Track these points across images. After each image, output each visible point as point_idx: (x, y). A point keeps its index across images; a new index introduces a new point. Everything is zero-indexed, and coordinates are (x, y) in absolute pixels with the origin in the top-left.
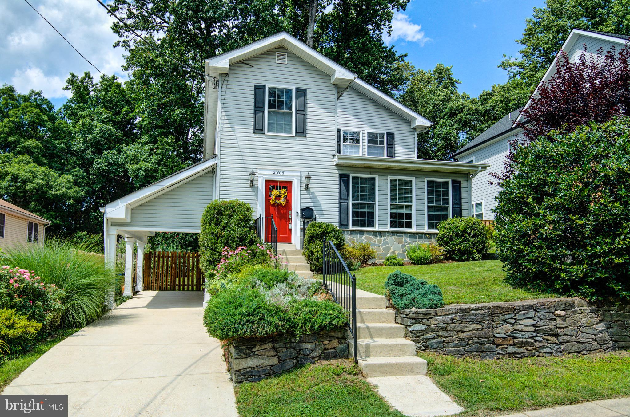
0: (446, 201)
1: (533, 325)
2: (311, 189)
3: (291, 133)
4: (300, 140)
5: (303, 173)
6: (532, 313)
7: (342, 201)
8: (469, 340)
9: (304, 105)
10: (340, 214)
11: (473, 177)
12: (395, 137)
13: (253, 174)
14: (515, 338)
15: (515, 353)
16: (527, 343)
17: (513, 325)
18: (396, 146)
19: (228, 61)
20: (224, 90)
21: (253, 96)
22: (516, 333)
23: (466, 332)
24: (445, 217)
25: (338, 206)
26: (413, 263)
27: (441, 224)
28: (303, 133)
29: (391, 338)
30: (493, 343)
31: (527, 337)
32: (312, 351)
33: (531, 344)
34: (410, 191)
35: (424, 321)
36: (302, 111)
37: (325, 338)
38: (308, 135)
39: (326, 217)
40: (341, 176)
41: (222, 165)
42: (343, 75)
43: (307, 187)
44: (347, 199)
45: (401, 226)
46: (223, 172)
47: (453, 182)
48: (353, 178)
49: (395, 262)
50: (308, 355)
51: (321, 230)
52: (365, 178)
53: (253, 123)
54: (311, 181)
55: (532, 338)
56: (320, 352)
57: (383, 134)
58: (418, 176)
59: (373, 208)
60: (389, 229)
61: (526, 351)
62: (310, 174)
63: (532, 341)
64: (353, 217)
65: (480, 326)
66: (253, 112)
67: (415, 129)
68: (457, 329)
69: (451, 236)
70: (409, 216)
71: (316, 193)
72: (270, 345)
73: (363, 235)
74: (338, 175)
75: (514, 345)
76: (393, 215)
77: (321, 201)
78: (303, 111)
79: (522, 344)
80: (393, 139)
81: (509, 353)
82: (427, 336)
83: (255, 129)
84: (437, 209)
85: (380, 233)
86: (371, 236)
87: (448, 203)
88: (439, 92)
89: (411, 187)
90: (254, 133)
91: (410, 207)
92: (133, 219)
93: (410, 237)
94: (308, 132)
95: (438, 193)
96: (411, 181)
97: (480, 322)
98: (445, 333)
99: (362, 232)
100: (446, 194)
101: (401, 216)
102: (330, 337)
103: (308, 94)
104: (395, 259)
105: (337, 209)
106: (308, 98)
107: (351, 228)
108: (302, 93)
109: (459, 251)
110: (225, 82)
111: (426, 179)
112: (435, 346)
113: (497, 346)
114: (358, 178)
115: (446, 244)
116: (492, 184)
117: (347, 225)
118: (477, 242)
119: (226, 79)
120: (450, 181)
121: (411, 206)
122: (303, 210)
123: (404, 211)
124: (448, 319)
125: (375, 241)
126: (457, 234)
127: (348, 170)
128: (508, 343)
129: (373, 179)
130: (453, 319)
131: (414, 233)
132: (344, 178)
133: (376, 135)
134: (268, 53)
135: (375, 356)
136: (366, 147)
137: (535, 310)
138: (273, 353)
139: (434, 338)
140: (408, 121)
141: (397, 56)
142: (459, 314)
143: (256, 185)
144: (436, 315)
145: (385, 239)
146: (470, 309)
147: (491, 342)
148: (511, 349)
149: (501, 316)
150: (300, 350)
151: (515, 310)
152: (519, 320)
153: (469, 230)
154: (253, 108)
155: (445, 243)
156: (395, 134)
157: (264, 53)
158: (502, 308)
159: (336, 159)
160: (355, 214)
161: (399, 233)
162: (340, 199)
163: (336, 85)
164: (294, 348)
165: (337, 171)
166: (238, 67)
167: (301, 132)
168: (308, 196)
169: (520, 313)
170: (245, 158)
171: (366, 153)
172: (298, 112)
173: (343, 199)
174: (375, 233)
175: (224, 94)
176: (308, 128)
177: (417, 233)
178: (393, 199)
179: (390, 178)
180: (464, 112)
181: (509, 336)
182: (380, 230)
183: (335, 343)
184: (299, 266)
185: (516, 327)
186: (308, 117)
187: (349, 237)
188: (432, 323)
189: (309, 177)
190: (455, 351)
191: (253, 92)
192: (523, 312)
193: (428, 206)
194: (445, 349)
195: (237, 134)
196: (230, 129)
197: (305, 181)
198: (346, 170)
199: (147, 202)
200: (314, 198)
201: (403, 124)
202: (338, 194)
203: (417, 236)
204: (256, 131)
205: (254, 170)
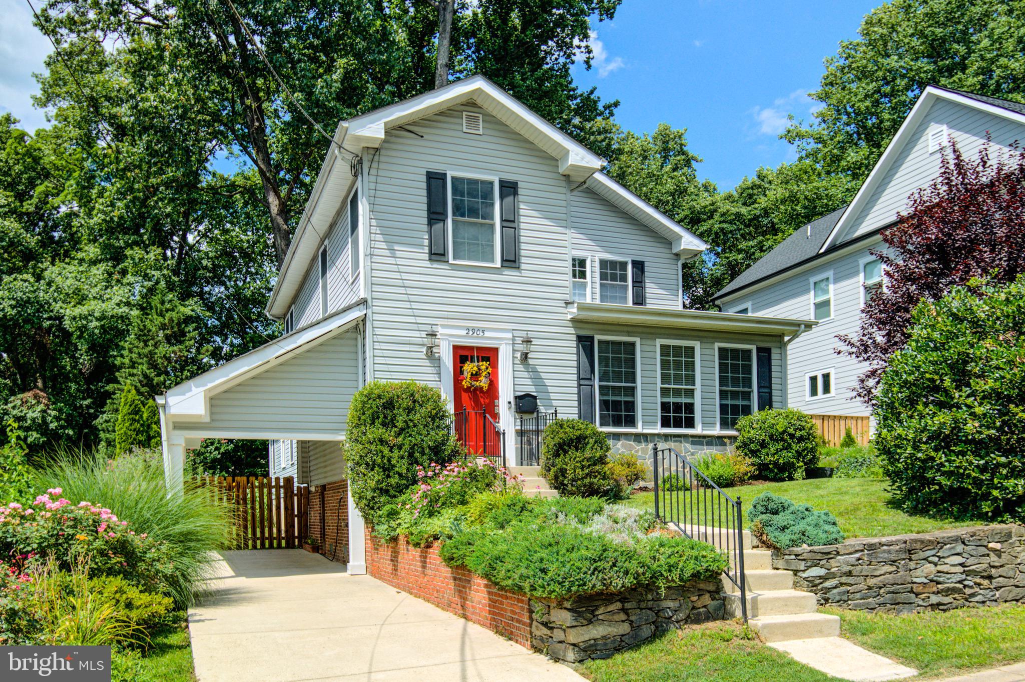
0: (748, 382)
1: (962, 565)
2: (531, 362)
3: (493, 261)
4: (510, 274)
5: (516, 333)
6: (959, 548)
7: (582, 382)
8: (881, 588)
9: (515, 211)
10: (580, 404)
11: (790, 341)
12: (646, 269)
13: (433, 335)
14: (938, 583)
15: (939, 604)
16: (954, 590)
17: (936, 565)
18: (647, 285)
19: (383, 126)
20: (373, 179)
21: (425, 193)
22: (940, 577)
23: (876, 576)
24: (747, 411)
25: (575, 390)
27: (742, 421)
28: (515, 261)
29: (775, 589)
30: (912, 591)
31: (954, 581)
32: (676, 611)
33: (959, 591)
34: (691, 366)
35: (822, 562)
36: (510, 221)
37: (693, 593)
38: (523, 266)
40: (580, 339)
41: (376, 317)
43: (525, 357)
44: (590, 379)
45: (678, 425)
46: (378, 331)
47: (759, 350)
48: (600, 342)
49: (679, 484)
50: (671, 617)
52: (619, 343)
53: (426, 242)
54: (533, 348)
55: (960, 582)
56: (687, 612)
57: (626, 263)
58: (704, 340)
59: (633, 395)
60: (658, 429)
61: (952, 600)
62: (531, 334)
63: (961, 586)
64: (601, 410)
65: (894, 568)
66: (425, 221)
67: (677, 255)
68: (864, 573)
69: (764, 440)
70: (690, 408)
71: (539, 369)
72: (619, 605)
73: (619, 440)
74: (574, 338)
75: (938, 593)
76: (665, 407)
77: (547, 382)
78: (514, 221)
79: (948, 592)
80: (643, 271)
81: (932, 605)
82: (828, 584)
83: (431, 253)
84: (735, 395)
85: (646, 436)
86: (632, 443)
87: (750, 386)
88: (665, 177)
89: (693, 358)
90: (430, 260)
91: (691, 393)
92: (215, 417)
93: (693, 443)
94: (523, 260)
95: (735, 368)
96: (693, 348)
97: (894, 561)
98: (850, 580)
99: (617, 436)
100: (748, 369)
101: (678, 407)
102: (699, 590)
103: (520, 191)
104: (677, 479)
105: (576, 397)
106: (521, 198)
107: (599, 429)
108: (509, 188)
109: (776, 465)
110: (374, 165)
111: (717, 345)
112: (838, 598)
113: (917, 595)
114: (607, 342)
115: (754, 453)
117: (592, 424)
118: (804, 451)
119: (377, 158)
120: (754, 348)
121: (692, 391)
122: (517, 398)
123: (683, 400)
124: (854, 560)
125: (637, 451)
126: (772, 438)
127: (592, 329)
128: (931, 590)
129: (633, 345)
130: (859, 559)
131: (700, 437)
132: (585, 342)
133: (613, 264)
134: (448, 113)
135: (764, 614)
136: (598, 286)
137: (963, 543)
138: (623, 616)
139: (835, 587)
140: (666, 241)
142: (866, 552)
143: (437, 355)
144: (838, 553)
146: (881, 544)
147: (909, 589)
148: (934, 599)
149: (921, 553)
150: (659, 611)
151: (938, 543)
152: (943, 557)
153: (791, 431)
154: (425, 214)
155: (752, 452)
156: (646, 264)
157: (443, 114)
158: (922, 542)
159: (574, 310)
160: (605, 404)
161: (675, 436)
162: (579, 379)
163: (567, 177)
164: (650, 609)
165: (572, 331)
166: (396, 136)
167: (511, 261)
168: (526, 375)
169: (945, 547)
170: (414, 305)
171: (598, 296)
172: (505, 224)
173: (583, 380)
174: (638, 437)
175: (373, 186)
176: (523, 253)
177: (704, 437)
178: (665, 378)
179: (659, 342)
180: (717, 217)
181: (932, 581)
182: (646, 431)
183: (706, 599)
185: (939, 568)
186: (522, 233)
188: (833, 565)
189: (528, 341)
190: (863, 605)
191: (425, 186)
192: (948, 546)
193: (721, 392)
194: (850, 602)
195: (399, 261)
196: (387, 253)
197: (522, 347)
198: (587, 329)
199: (239, 385)
200: (536, 377)
201: (658, 245)
202: (575, 371)
203: (705, 440)
204: (434, 257)
205: (434, 328)
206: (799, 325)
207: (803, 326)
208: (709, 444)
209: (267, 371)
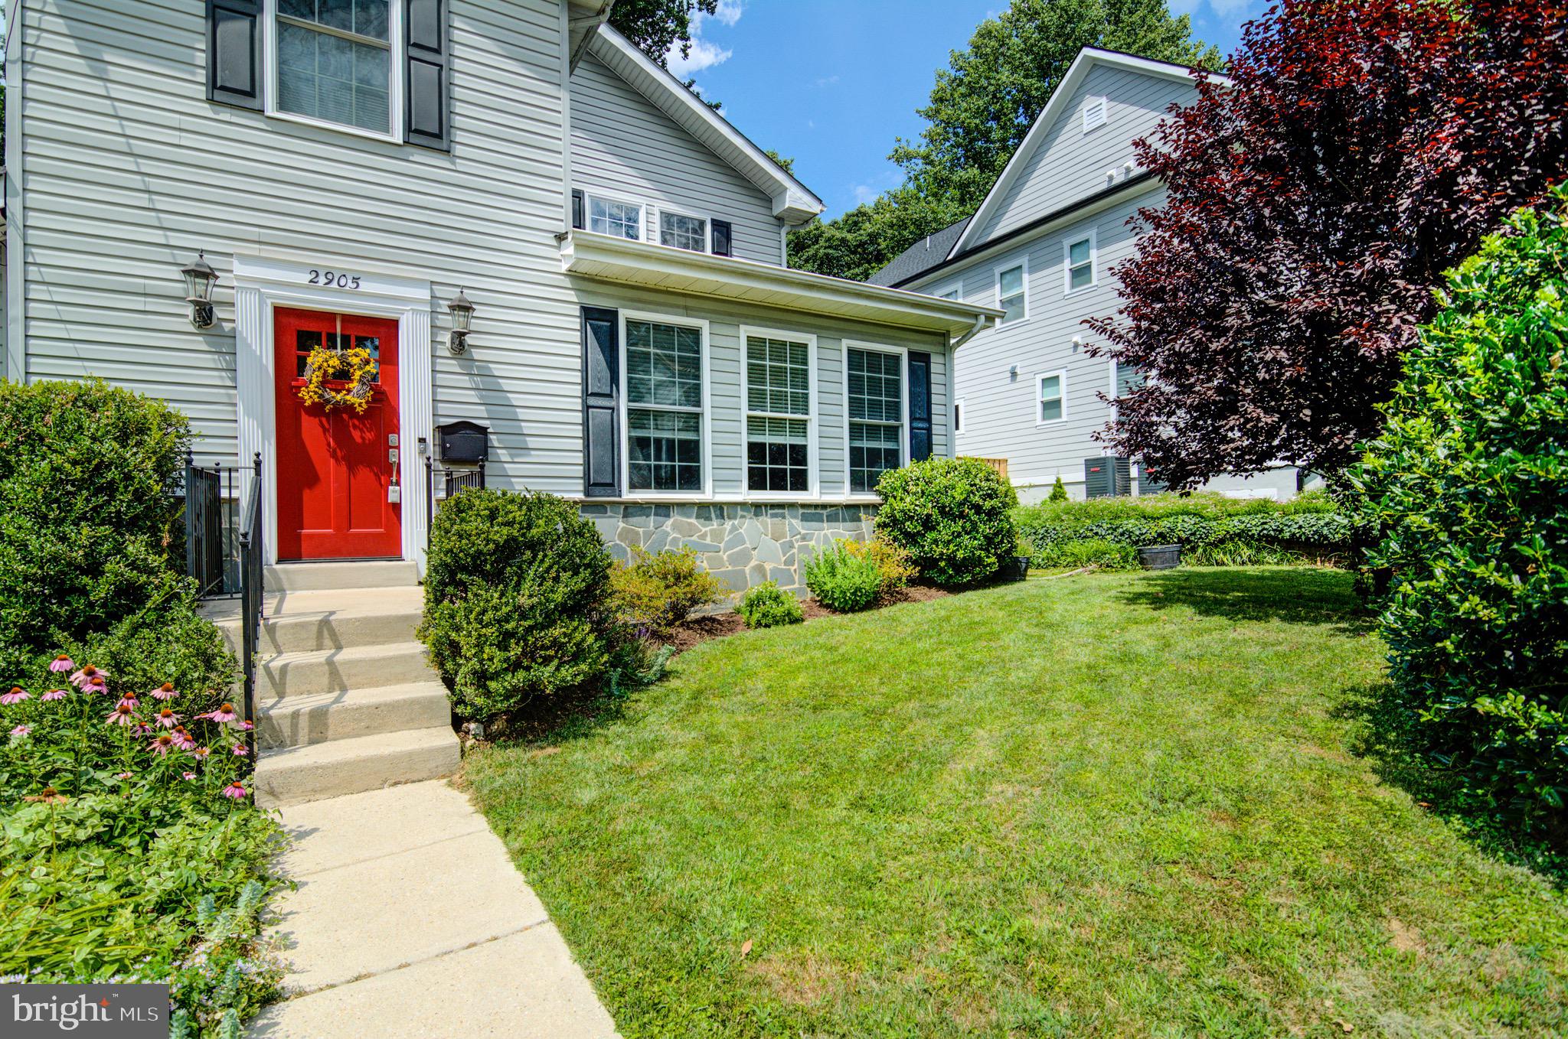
0: (894, 410)
2: (476, 354)
3: (385, 128)
4: (425, 162)
5: (440, 291)
7: (592, 401)
9: (441, 30)
10: (587, 446)
11: (959, 344)
12: (734, 235)
13: (205, 275)
24: (892, 459)
25: (578, 417)
26: (832, 608)
27: (888, 479)
28: (439, 136)
34: (801, 378)
36: (428, 49)
38: (459, 150)
39: (535, 456)
40: (589, 314)
41: (34, 218)
43: (459, 344)
44: (610, 396)
45: (778, 484)
46: (40, 255)
47: (912, 355)
48: (632, 324)
49: (779, 611)
52: (669, 329)
53: (201, 59)
54: (474, 324)
57: (703, 222)
58: (824, 333)
59: (697, 429)
60: (743, 494)
62: (469, 296)
64: (632, 457)
66: (198, 8)
67: (780, 220)
69: (929, 516)
70: (799, 454)
71: (497, 370)
73: (668, 516)
74: (576, 310)
76: (756, 451)
77: (515, 399)
78: (438, 51)
80: (729, 239)
83: (213, 86)
84: (873, 431)
85: (719, 507)
86: (693, 521)
87: (898, 418)
89: (806, 364)
90: (211, 100)
91: (800, 427)
93: (805, 518)
94: (459, 136)
95: (874, 385)
96: (805, 346)
99: (663, 509)
100: (894, 388)
101: (778, 452)
104: (776, 598)
105: (578, 431)
106: (454, 5)
107: (628, 495)
109: (951, 560)
111: (846, 343)
114: (644, 325)
115: (912, 539)
116: (1094, 353)
117: (612, 486)
118: (996, 534)
120: (903, 351)
121: (804, 423)
122: (444, 431)
123: (787, 440)
125: (703, 536)
126: (942, 511)
127: (614, 297)
129: (695, 333)
131: (816, 506)
132: (599, 324)
133: (682, 221)
140: (765, 195)
143: (227, 326)
145: (734, 528)
153: (976, 499)
155: (907, 534)
156: (734, 228)
159: (569, 249)
160: (640, 445)
161: (773, 506)
162: (586, 394)
165: (572, 296)
167: (431, 132)
168: (464, 382)
170: (162, 203)
172: (415, 53)
173: (595, 396)
174: (704, 510)
176: (458, 121)
177: (824, 506)
178: (755, 399)
179: (746, 331)
182: (720, 498)
186: (459, 79)
187: (622, 525)
189: (463, 308)
193: (852, 425)
195: (119, 92)
196: (80, 65)
197: (451, 322)
198: (607, 296)
200: (489, 386)
201: (752, 201)
202: (577, 377)
203: (825, 512)
204: (219, 96)
205: (210, 261)
206: (976, 316)
207: (982, 318)
208: (832, 518)
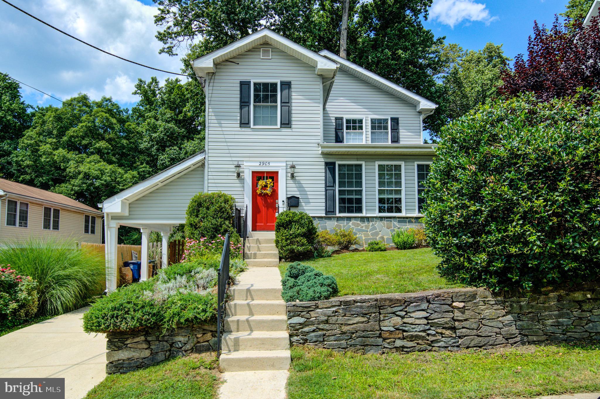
1: (426, 318)
2: (297, 178)
3: (276, 125)
4: (285, 131)
5: (288, 163)
6: (424, 305)
7: (328, 188)
8: (353, 333)
9: (289, 97)
10: (326, 201)
12: (400, 122)
13: (238, 166)
14: (404, 331)
15: (403, 347)
16: (417, 337)
17: (403, 317)
18: (400, 131)
19: (212, 61)
20: (211, 88)
21: (239, 92)
22: (405, 327)
23: (350, 324)
25: (324, 193)
26: (397, 248)
28: (288, 124)
29: (272, 330)
30: (380, 336)
31: (418, 330)
32: (185, 344)
33: (423, 338)
34: (399, 176)
35: (303, 314)
36: (287, 103)
37: (199, 332)
38: (293, 126)
39: (312, 204)
40: (327, 164)
41: (210, 159)
42: (325, 65)
43: (293, 176)
44: (333, 186)
45: (390, 210)
46: (210, 166)
48: (339, 166)
49: (377, 247)
50: (181, 348)
51: (288, 219)
52: (352, 165)
53: (239, 118)
54: (296, 170)
55: (424, 331)
56: (192, 345)
57: (387, 119)
58: (408, 161)
59: (361, 195)
60: (377, 214)
61: (416, 345)
62: (294, 163)
63: (423, 334)
64: (339, 203)
65: (365, 319)
66: (239, 107)
67: (420, 113)
68: (339, 322)
70: (399, 201)
71: (302, 182)
72: (143, 338)
73: (351, 221)
74: (323, 164)
75: (404, 338)
76: (381, 201)
77: (307, 189)
78: (288, 103)
79: (412, 338)
80: (398, 123)
81: (395, 347)
82: (306, 329)
83: (241, 123)
85: (368, 218)
86: (359, 222)
89: (400, 171)
90: (240, 127)
91: (399, 192)
92: (131, 213)
93: (399, 222)
94: (293, 123)
96: (400, 166)
97: (366, 314)
98: (326, 327)
99: (349, 219)
101: (390, 201)
102: (204, 330)
103: (292, 86)
104: (377, 244)
105: (324, 197)
106: (293, 90)
107: (338, 215)
108: (287, 85)
110: (212, 81)
111: (416, 163)
112: (314, 339)
113: (384, 339)
114: (344, 165)
117: (334, 212)
119: (213, 78)
122: (288, 198)
123: (394, 197)
124: (330, 312)
125: (362, 227)
127: (335, 158)
128: (396, 336)
129: (360, 166)
130: (336, 312)
131: (404, 218)
132: (330, 166)
133: (380, 121)
134: (253, 50)
135: (244, 349)
136: (370, 133)
137: (428, 301)
138: (145, 346)
139: (314, 331)
140: (413, 105)
141: (435, 40)
142: (342, 307)
143: (243, 177)
144: (317, 307)
145: (373, 225)
146: (355, 302)
147: (378, 335)
148: (399, 343)
149: (389, 309)
150: (173, 343)
151: (405, 301)
152: (409, 312)
154: (239, 103)
156: (400, 119)
157: (249, 51)
158: (391, 300)
159: (320, 148)
160: (342, 201)
161: (387, 218)
162: (326, 186)
163: (321, 76)
164: (166, 341)
165: (322, 160)
166: (224, 65)
167: (287, 123)
168: (294, 185)
169: (411, 305)
170: (231, 151)
171: (370, 139)
172: (283, 104)
173: (329, 186)
174: (363, 219)
175: (210, 92)
176: (293, 119)
177: (407, 218)
178: (381, 184)
179: (377, 163)
181: (397, 329)
182: (368, 216)
183: (209, 336)
184: (268, 254)
185: (405, 320)
186: (293, 108)
187: (336, 223)
188: (312, 316)
189: (293, 167)
190: (337, 345)
191: (239, 89)
192: (414, 304)
193: (419, 191)
194: (325, 343)
195: (224, 129)
196: (217, 125)
197: (291, 171)
198: (333, 158)
199: (143, 197)
200: (300, 186)
201: (408, 108)
202: (324, 182)
203: (407, 220)
204: (242, 125)
205: (240, 163)
208: (410, 222)
209: (157, 189)
